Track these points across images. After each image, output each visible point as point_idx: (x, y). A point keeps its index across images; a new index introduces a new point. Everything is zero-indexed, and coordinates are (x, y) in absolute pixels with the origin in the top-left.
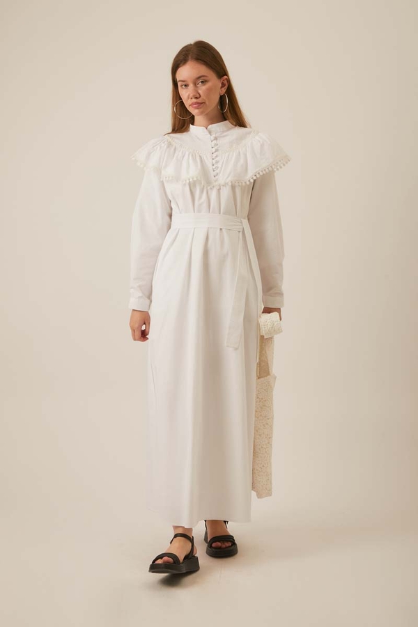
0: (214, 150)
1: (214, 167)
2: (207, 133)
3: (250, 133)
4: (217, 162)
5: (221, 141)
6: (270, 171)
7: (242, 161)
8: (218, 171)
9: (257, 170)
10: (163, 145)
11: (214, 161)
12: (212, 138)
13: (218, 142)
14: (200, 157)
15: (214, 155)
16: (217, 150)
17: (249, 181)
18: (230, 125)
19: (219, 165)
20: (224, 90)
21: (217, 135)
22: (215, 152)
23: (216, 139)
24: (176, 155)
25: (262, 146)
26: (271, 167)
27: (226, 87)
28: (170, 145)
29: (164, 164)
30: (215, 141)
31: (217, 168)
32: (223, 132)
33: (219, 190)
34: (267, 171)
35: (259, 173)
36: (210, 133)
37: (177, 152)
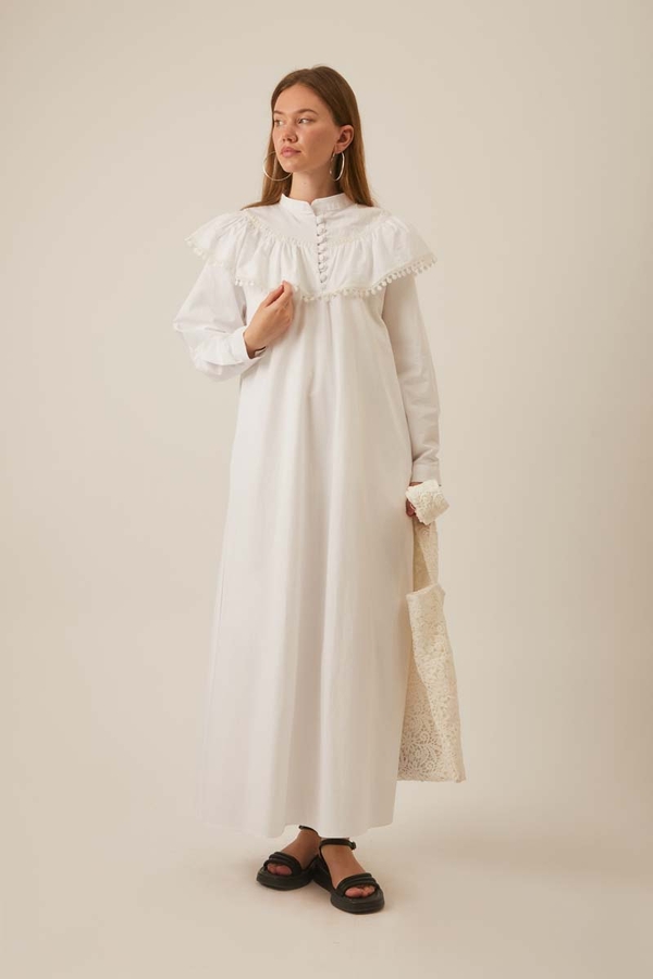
0: (320, 239)
1: (321, 266)
2: (311, 211)
3: (378, 214)
4: (325, 259)
5: (333, 226)
6: (408, 275)
7: (364, 257)
8: (327, 273)
9: (388, 271)
10: (239, 225)
11: (321, 257)
12: (319, 219)
13: (327, 227)
14: (298, 249)
15: (321, 247)
16: (325, 240)
17: (376, 288)
18: (347, 201)
19: (329, 263)
20: (343, 147)
21: (326, 216)
22: (323, 242)
23: (324, 221)
24: (260, 244)
25: (397, 235)
26: (410, 268)
27: (348, 143)
28: (251, 227)
29: (240, 257)
30: (322, 226)
31: (325, 268)
32: (337, 211)
33: (328, 303)
34: (404, 274)
35: (390, 277)
36: (316, 212)
37: (261, 239)
